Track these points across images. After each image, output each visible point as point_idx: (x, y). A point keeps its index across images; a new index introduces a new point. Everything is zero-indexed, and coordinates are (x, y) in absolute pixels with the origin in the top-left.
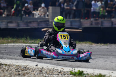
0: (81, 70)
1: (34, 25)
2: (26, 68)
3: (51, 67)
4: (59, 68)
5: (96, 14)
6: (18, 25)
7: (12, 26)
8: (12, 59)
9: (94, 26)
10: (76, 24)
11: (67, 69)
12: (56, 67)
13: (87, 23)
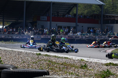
0: (40, 53)
1: (25, 37)
2: (21, 52)
3: (30, 52)
4: (32, 52)
5: (46, 34)
6: (20, 37)
7: (17, 37)
8: (17, 49)
9: (45, 38)
10: (39, 37)
11: (35, 53)
12: (31, 52)
13: (42, 37)
